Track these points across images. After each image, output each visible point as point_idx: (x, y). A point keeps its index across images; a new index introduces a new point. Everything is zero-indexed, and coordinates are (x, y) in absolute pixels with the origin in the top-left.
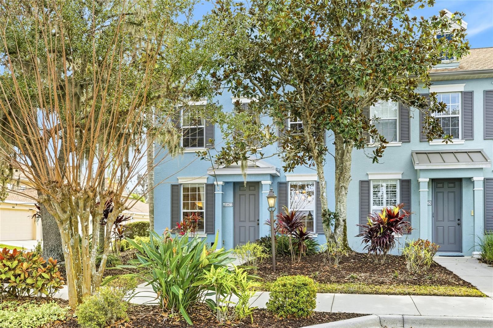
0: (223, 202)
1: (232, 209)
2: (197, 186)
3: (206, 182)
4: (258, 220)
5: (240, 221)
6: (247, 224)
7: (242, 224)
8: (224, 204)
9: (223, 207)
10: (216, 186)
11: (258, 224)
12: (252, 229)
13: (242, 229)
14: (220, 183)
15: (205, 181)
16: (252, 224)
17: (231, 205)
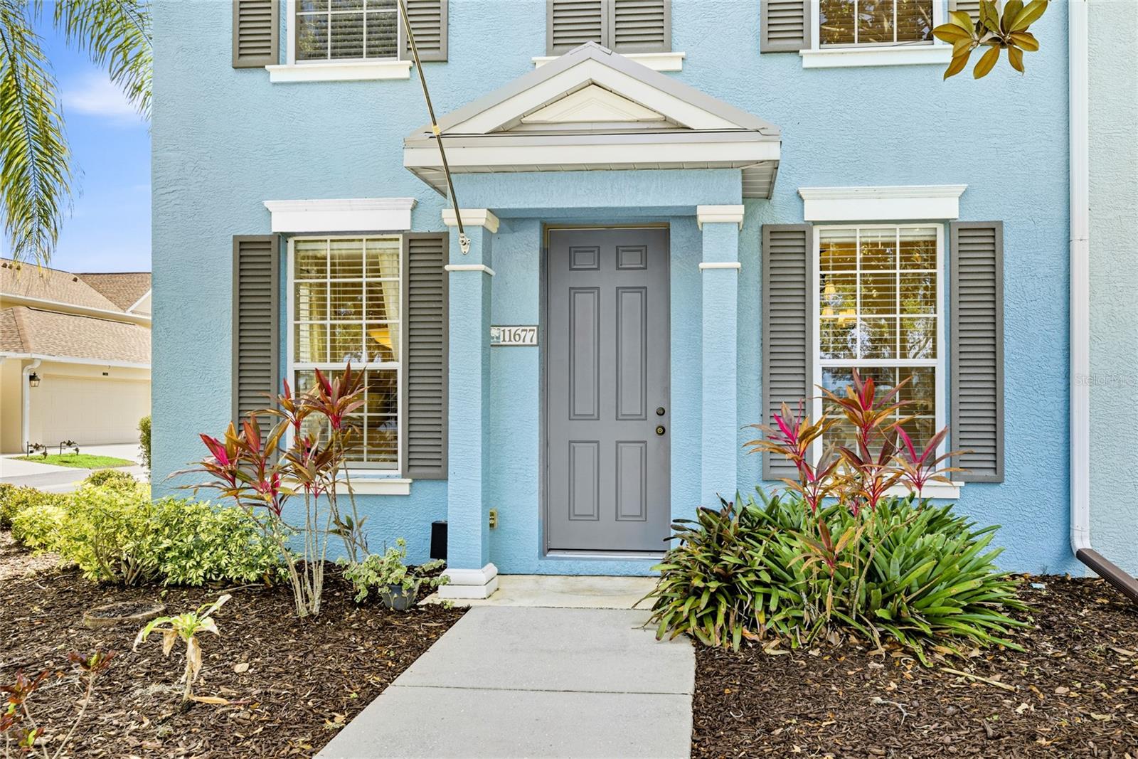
0: (487, 325)
1: (533, 357)
2: (363, 248)
3: (406, 225)
4: (661, 412)
5: (573, 416)
6: (608, 431)
7: (581, 430)
8: (494, 332)
9: (489, 347)
10: (454, 235)
11: (662, 431)
12: (631, 455)
13: (584, 455)
14: (476, 217)
15: (400, 220)
16: (633, 430)
17: (531, 337)
